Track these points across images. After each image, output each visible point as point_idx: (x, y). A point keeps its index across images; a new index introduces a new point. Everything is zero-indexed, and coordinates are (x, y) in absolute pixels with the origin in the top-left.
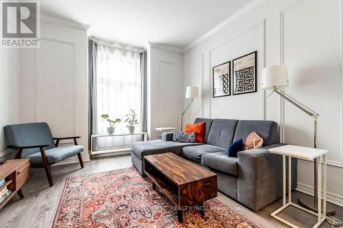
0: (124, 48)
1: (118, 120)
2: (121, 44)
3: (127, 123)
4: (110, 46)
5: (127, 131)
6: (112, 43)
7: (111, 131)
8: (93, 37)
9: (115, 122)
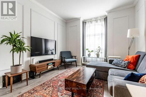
0: (96, 20)
1: (92, 51)
2: (95, 18)
3: (96, 53)
4: (91, 21)
5: (96, 56)
6: (91, 19)
7: (89, 55)
8: (84, 20)
9: (91, 52)
